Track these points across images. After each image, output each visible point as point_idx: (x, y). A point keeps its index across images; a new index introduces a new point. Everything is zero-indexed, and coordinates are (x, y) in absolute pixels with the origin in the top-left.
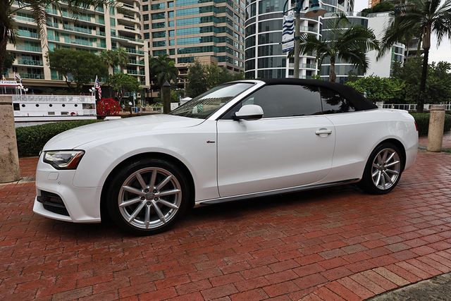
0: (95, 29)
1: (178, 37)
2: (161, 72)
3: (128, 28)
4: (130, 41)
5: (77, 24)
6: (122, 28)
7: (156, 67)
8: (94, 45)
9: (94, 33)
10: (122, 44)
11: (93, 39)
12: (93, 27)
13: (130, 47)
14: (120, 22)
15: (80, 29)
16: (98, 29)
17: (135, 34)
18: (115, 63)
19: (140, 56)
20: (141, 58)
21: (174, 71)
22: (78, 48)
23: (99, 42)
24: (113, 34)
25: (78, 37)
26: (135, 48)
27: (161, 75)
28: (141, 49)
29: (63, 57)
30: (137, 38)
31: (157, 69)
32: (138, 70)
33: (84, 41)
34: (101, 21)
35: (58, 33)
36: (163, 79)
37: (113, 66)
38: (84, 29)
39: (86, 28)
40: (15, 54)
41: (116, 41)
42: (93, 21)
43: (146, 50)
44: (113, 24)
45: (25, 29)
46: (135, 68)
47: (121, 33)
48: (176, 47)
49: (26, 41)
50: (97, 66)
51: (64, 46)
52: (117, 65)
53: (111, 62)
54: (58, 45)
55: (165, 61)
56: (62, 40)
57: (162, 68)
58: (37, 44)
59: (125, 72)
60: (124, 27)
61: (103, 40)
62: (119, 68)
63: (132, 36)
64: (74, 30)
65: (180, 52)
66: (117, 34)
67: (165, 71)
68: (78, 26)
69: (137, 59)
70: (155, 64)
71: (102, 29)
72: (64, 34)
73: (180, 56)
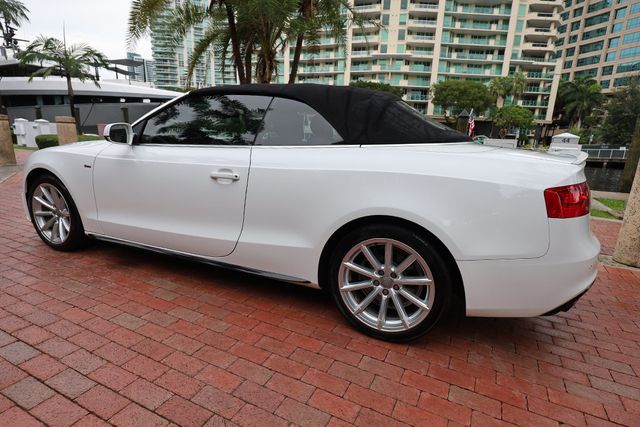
0: (492, 53)
1: (627, 46)
2: (573, 101)
3: (538, 46)
4: (535, 63)
5: (473, 51)
6: (529, 46)
7: (568, 94)
8: (487, 73)
9: (490, 58)
10: (523, 67)
11: (488, 65)
12: (490, 51)
13: (534, 71)
14: (527, 39)
15: (475, 55)
16: (496, 53)
17: (546, 52)
18: (508, 93)
19: (546, 82)
20: (547, 85)
21: (596, 99)
22: (468, 78)
23: (494, 68)
24: (514, 56)
25: (470, 65)
26: (541, 71)
27: (572, 105)
28: (550, 73)
29: (445, 90)
30: (547, 57)
31: (569, 98)
32: (539, 99)
33: (478, 69)
34: (503, 41)
35: (450, 63)
36: (574, 110)
37: (504, 97)
38: (479, 55)
39: (482, 53)
40: (406, 90)
41: (516, 64)
42: (492, 43)
43: (557, 72)
44: (516, 43)
45: (420, 63)
46: (534, 97)
47: (526, 54)
48: (615, 63)
49: (418, 76)
50: (480, 98)
51: (454, 77)
52: (509, 95)
53: (502, 92)
54: (447, 76)
55: (583, 86)
56: (453, 71)
57: (577, 95)
58: (427, 77)
59: (520, 103)
60: (531, 44)
61: (500, 65)
62: (512, 98)
63: (540, 56)
64: (468, 57)
65: (621, 69)
66: (520, 55)
67: (581, 99)
68: (474, 52)
69: (541, 86)
70: (567, 91)
71: (502, 52)
72: (456, 64)
73: (620, 75)
